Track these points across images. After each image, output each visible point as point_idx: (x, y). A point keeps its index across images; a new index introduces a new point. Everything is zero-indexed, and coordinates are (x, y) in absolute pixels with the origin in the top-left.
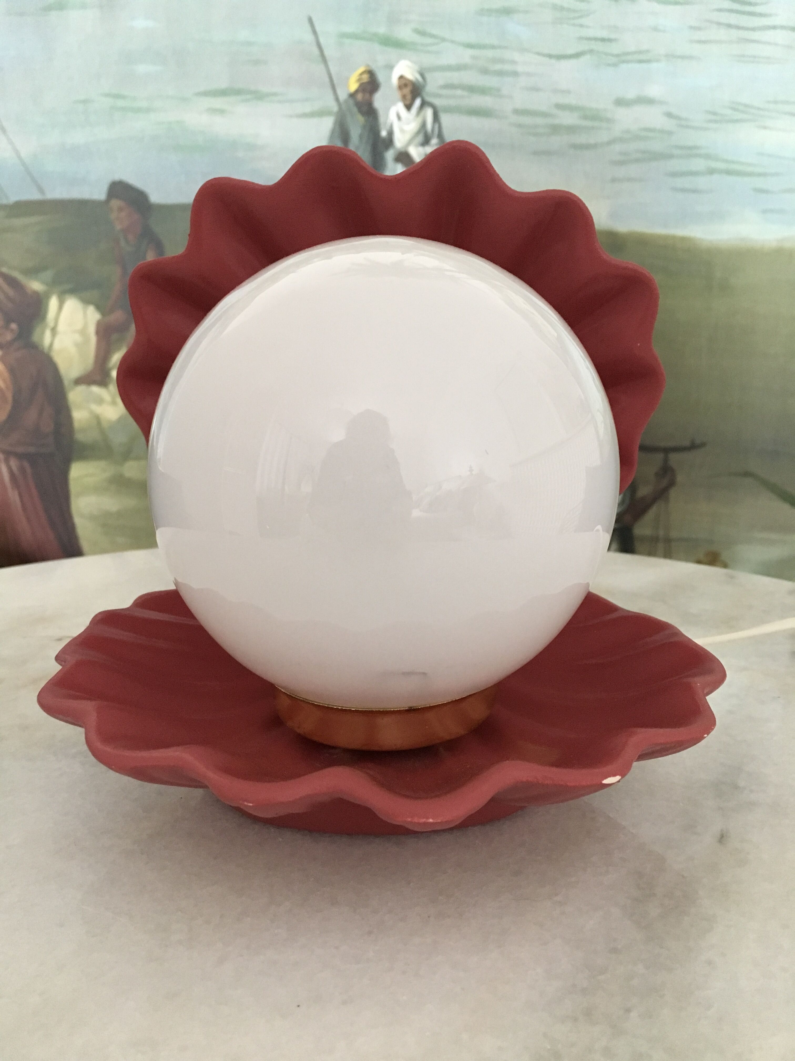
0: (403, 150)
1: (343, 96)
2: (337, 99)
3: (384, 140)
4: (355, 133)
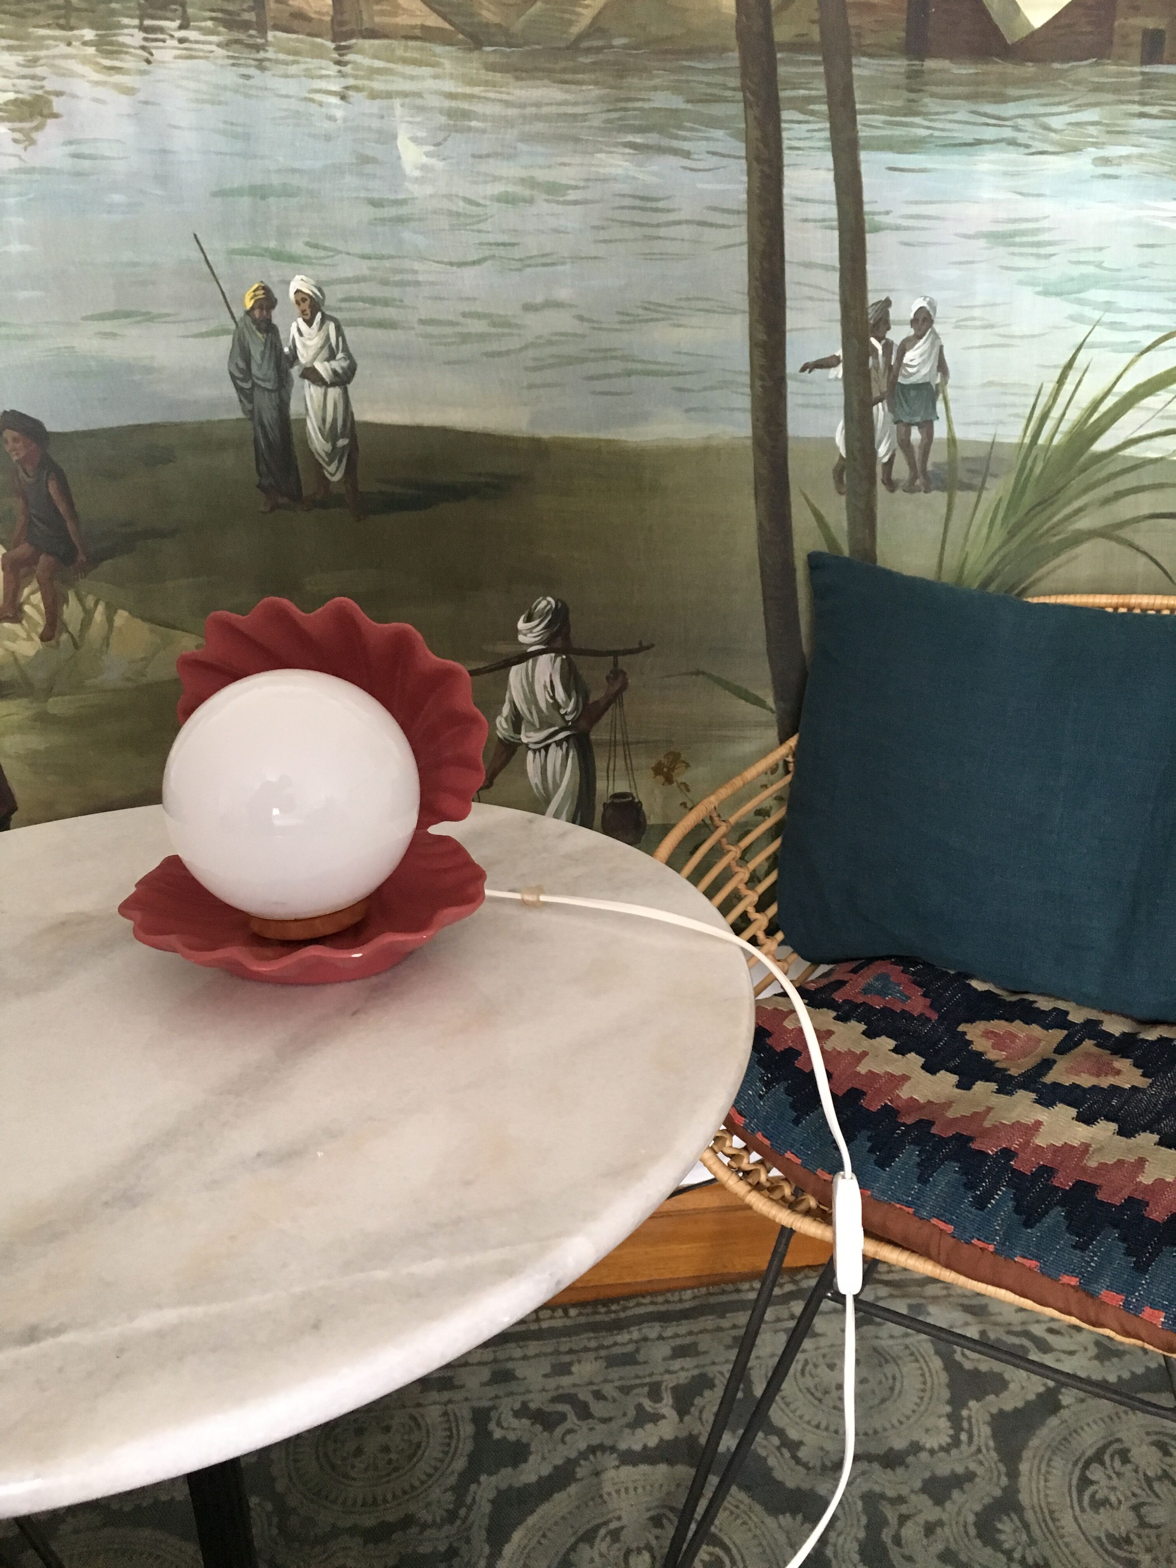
0: (308, 366)
1: (239, 314)
2: (233, 317)
3: (287, 356)
4: (256, 351)
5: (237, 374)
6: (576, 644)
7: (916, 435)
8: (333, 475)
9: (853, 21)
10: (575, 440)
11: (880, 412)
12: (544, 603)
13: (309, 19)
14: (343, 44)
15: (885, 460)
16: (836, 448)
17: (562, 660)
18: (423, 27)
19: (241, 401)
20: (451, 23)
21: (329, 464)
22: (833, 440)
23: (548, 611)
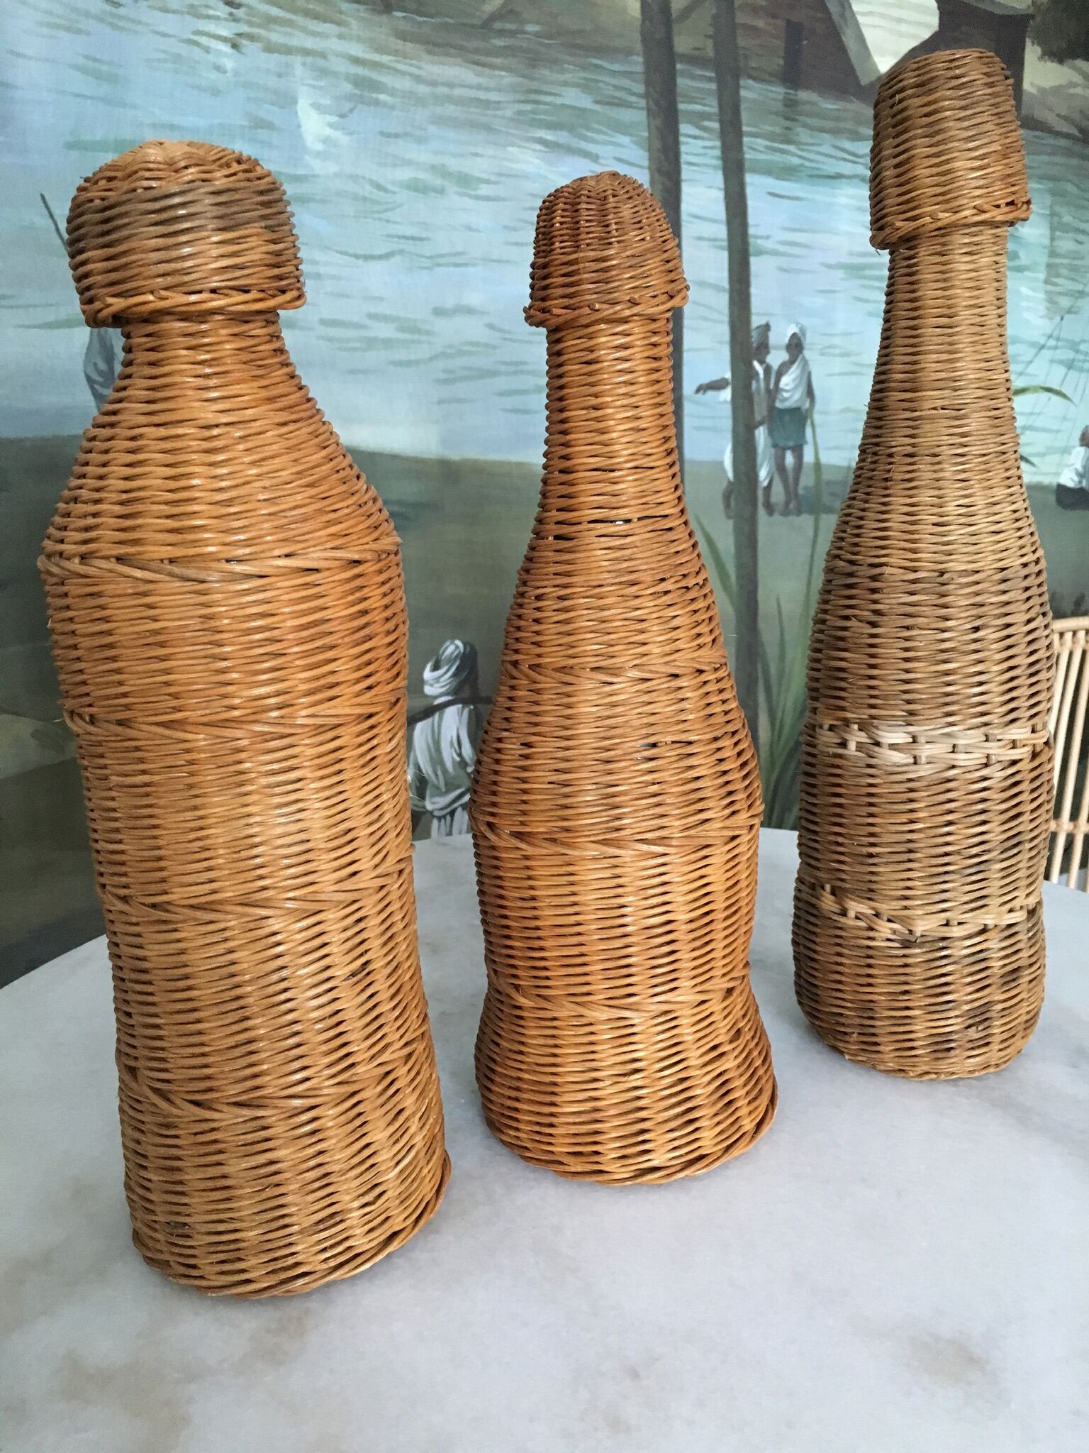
5: (96, 377)
7: (789, 459)
9: (742, 42)
10: (486, 462)
11: (761, 434)
12: (451, 648)
15: (765, 483)
16: (724, 471)
17: (470, 712)
22: (721, 463)
23: (456, 657)
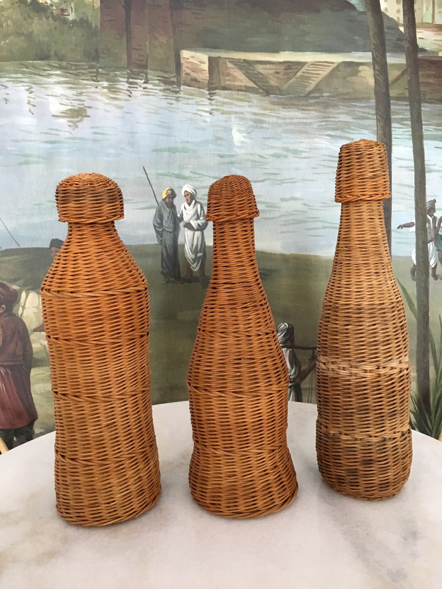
0: (187, 222)
1: (159, 200)
3: (179, 218)
4: (166, 216)
5: (156, 225)
6: (296, 344)
8: (194, 268)
9: (422, 89)
10: (300, 255)
11: (431, 246)
12: (283, 325)
13: (199, 82)
14: (212, 92)
15: (433, 266)
16: (412, 261)
17: (290, 351)
18: (246, 87)
19: (157, 236)
20: (257, 85)
21: (193, 264)
22: (411, 257)
23: (285, 329)
